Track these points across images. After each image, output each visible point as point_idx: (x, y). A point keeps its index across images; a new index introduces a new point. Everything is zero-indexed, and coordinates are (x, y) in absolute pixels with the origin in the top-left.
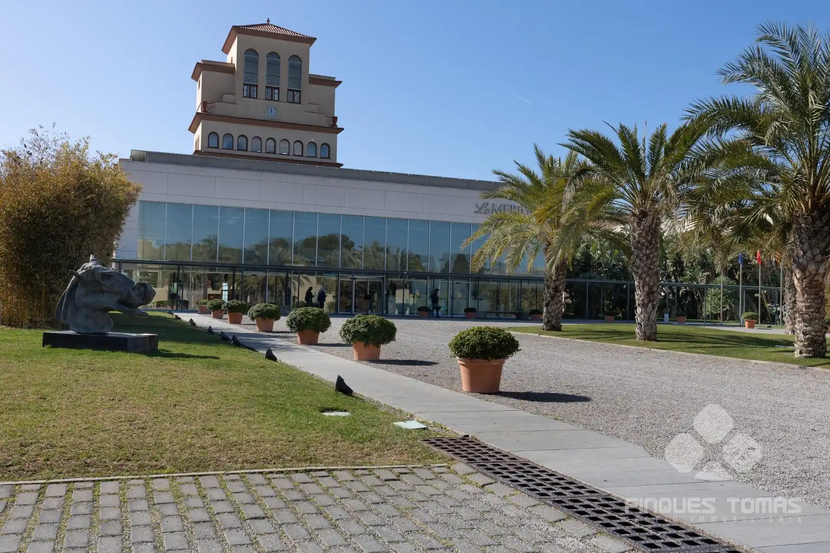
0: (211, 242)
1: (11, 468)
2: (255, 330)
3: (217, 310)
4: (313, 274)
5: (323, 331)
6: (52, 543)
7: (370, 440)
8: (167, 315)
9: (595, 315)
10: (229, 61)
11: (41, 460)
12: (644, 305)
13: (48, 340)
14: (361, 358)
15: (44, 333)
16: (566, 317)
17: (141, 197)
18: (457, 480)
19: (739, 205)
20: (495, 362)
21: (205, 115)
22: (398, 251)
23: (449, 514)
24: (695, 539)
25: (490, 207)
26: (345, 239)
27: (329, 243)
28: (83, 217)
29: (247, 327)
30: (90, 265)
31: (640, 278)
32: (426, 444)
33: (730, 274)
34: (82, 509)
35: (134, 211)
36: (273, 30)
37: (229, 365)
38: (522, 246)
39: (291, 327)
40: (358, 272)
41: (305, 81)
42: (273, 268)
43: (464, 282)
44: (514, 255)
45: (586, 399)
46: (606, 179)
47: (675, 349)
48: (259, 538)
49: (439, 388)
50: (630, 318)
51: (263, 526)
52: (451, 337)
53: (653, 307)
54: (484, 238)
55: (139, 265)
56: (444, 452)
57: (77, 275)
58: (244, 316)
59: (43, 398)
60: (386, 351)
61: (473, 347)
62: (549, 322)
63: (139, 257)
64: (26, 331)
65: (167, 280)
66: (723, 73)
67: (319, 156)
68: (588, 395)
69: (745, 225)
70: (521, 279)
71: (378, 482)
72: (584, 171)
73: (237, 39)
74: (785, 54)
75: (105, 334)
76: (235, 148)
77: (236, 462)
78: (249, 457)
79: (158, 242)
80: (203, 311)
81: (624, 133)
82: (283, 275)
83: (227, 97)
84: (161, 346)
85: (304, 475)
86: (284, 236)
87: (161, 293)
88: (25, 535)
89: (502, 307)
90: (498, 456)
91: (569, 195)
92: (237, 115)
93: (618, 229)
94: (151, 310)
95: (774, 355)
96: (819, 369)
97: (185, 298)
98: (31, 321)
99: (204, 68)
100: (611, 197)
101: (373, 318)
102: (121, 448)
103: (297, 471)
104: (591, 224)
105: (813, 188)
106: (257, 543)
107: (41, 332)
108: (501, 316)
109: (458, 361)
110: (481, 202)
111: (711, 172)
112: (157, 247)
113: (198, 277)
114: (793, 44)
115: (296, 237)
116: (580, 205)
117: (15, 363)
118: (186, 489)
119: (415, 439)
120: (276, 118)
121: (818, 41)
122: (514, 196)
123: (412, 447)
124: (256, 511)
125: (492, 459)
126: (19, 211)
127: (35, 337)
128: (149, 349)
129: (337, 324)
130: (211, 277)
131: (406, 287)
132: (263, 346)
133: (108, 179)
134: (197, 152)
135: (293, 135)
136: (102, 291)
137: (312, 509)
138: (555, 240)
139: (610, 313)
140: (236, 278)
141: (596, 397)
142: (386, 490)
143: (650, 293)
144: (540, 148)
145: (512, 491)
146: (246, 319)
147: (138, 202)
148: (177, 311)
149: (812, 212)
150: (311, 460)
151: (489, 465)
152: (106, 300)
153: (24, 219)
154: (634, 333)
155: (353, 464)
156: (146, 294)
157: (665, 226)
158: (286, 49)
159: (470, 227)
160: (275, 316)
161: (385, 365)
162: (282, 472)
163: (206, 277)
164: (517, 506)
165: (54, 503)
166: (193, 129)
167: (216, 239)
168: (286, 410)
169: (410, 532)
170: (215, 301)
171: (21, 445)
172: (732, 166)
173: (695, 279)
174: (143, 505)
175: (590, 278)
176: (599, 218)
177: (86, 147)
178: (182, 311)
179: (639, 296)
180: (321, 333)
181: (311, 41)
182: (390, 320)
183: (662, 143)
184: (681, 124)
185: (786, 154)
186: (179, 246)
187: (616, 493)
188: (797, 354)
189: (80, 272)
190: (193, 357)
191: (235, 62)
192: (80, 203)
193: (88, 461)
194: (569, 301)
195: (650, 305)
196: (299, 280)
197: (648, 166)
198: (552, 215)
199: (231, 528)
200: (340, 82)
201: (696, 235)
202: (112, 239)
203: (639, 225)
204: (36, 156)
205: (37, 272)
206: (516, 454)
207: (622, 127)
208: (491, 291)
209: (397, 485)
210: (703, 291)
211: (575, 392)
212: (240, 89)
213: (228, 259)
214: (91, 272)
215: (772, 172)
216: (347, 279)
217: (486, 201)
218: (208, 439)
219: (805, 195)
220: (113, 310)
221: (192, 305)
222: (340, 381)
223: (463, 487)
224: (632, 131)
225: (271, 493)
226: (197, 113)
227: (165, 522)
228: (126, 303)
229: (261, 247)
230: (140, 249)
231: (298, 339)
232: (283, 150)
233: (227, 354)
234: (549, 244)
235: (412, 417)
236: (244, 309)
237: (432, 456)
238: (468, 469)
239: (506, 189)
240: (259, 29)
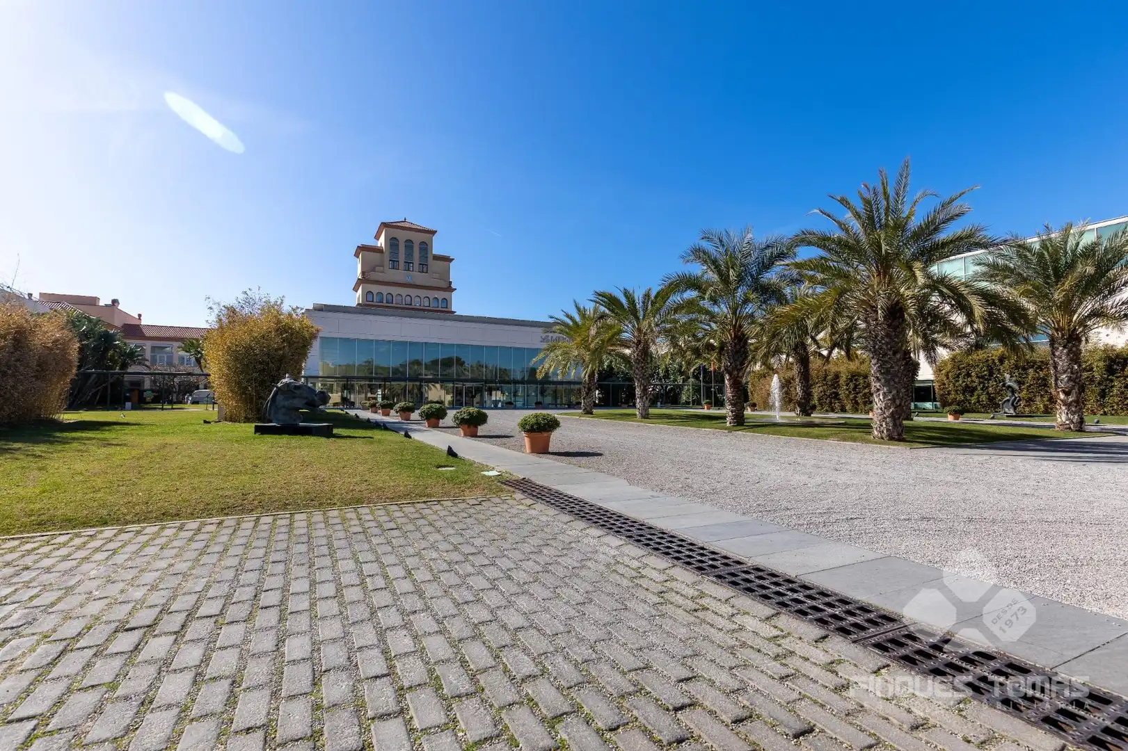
0: (370, 362)
1: (237, 509)
2: (399, 419)
3: (373, 407)
4: (438, 383)
5: (442, 419)
6: (264, 549)
7: (465, 482)
8: (340, 411)
9: (616, 405)
10: (379, 245)
11: (256, 502)
12: (641, 398)
13: (258, 430)
14: (465, 435)
15: (256, 426)
16: (596, 406)
17: (321, 334)
18: (515, 503)
19: (694, 336)
20: (545, 434)
21: (364, 280)
22: (493, 367)
23: (507, 522)
24: (643, 527)
25: (550, 338)
26: (458, 360)
27: (447, 363)
28: (280, 349)
29: (393, 418)
30: (286, 380)
31: (638, 380)
32: (499, 484)
33: (697, 377)
34: (283, 530)
35: (316, 344)
36: (407, 225)
37: (379, 441)
38: (567, 363)
39: (421, 416)
40: (467, 381)
41: (430, 258)
42: (410, 380)
43: (535, 386)
44: (563, 368)
45: (601, 455)
46: (616, 322)
47: (659, 423)
48: (393, 540)
49: (513, 451)
50: (634, 406)
51: (396, 533)
52: (519, 420)
53: (647, 398)
54: (544, 358)
55: (320, 379)
56: (510, 488)
57: (277, 387)
58: (392, 411)
59: (256, 466)
60: (482, 430)
61: (532, 426)
62: (585, 409)
63: (321, 374)
64: (243, 425)
65: (339, 389)
66: (683, 257)
67: (440, 306)
68: (601, 452)
69: (697, 348)
70: (569, 383)
71: (468, 506)
72: (603, 316)
73: (384, 232)
74: (717, 247)
75: (296, 424)
76: (385, 301)
77: (381, 499)
78: (389, 496)
79: (333, 364)
80: (364, 408)
81: (626, 294)
82: (418, 383)
83: (377, 268)
84: (335, 431)
85: (423, 504)
86: (420, 358)
87: (335, 397)
88: (248, 545)
89: (559, 401)
90: (541, 489)
91: (593, 332)
92: (386, 280)
93: (627, 352)
94: (329, 409)
95: (716, 426)
96: (740, 432)
97: (352, 400)
98: (245, 418)
99: (362, 249)
100: (620, 331)
101: (472, 410)
102: (308, 493)
103: (418, 503)
104: (610, 348)
105: (735, 326)
106: (391, 542)
107: (254, 425)
108: (558, 406)
109: (524, 434)
110: (544, 335)
111: (677, 316)
112: (332, 367)
113: (361, 386)
114: (721, 241)
115: (426, 359)
116: (603, 337)
117: (236, 445)
118: (349, 516)
119: (493, 481)
120: (412, 282)
121: (736, 240)
122: (561, 331)
123: (491, 485)
124: (392, 525)
125: (538, 491)
126: (236, 345)
127: (250, 427)
128: (327, 433)
129: (451, 414)
130: (370, 386)
131: (498, 390)
132: (402, 429)
133: (297, 324)
134: (359, 304)
135: (423, 293)
136: (294, 398)
137: (426, 523)
138: (587, 358)
139: (625, 403)
140: (387, 386)
141: (607, 452)
142: (472, 511)
143: (645, 390)
144: (577, 301)
145: (546, 507)
146: (392, 412)
147: (318, 339)
148: (347, 408)
149: (734, 340)
150: (428, 496)
151: (534, 494)
152: (297, 402)
153: (240, 350)
154: (635, 415)
155: (454, 497)
156: (324, 398)
157: (653, 349)
158: (417, 238)
159: (535, 351)
160: (411, 410)
161: (480, 439)
162: (409, 503)
163: (367, 386)
164: (548, 515)
165: (266, 527)
166: (356, 289)
167: (373, 361)
168: (415, 468)
169: (482, 532)
170: (372, 402)
171: (243, 494)
172: (688, 313)
173: (676, 381)
174: (323, 525)
175: (613, 381)
176: (613, 345)
177: (282, 303)
178: (350, 409)
179: (638, 392)
180: (441, 420)
181: (434, 232)
182: (484, 411)
183: (649, 299)
184: (659, 288)
185: (719, 306)
186: (348, 366)
187: (605, 506)
188: (728, 424)
189: (279, 385)
190: (356, 437)
191: (383, 246)
192: (278, 340)
193: (287, 502)
194: (600, 396)
195: (645, 397)
196: (428, 386)
197: (642, 313)
198: (585, 344)
199: (376, 536)
200: (453, 259)
201: (669, 354)
202: (302, 362)
203: (637, 348)
204: (247, 310)
205: (249, 386)
206: (552, 487)
207: (625, 289)
208: (552, 390)
209: (478, 507)
210: (681, 387)
211: (594, 450)
212: (387, 264)
213: (382, 374)
214: (287, 385)
215: (713, 316)
216: (459, 385)
217: (547, 334)
218: (364, 486)
219: (731, 329)
220: (302, 409)
221: (357, 405)
222: (450, 448)
223: (518, 507)
224: (631, 292)
225: (403, 515)
226: (359, 279)
227: (335, 534)
228: (311, 404)
229: (403, 366)
230: (320, 368)
231: (426, 424)
232: (416, 303)
233: (378, 434)
234: (584, 361)
235: (493, 469)
236: (391, 406)
237: (502, 491)
238: (523, 497)
239: (558, 327)
240: (398, 224)
